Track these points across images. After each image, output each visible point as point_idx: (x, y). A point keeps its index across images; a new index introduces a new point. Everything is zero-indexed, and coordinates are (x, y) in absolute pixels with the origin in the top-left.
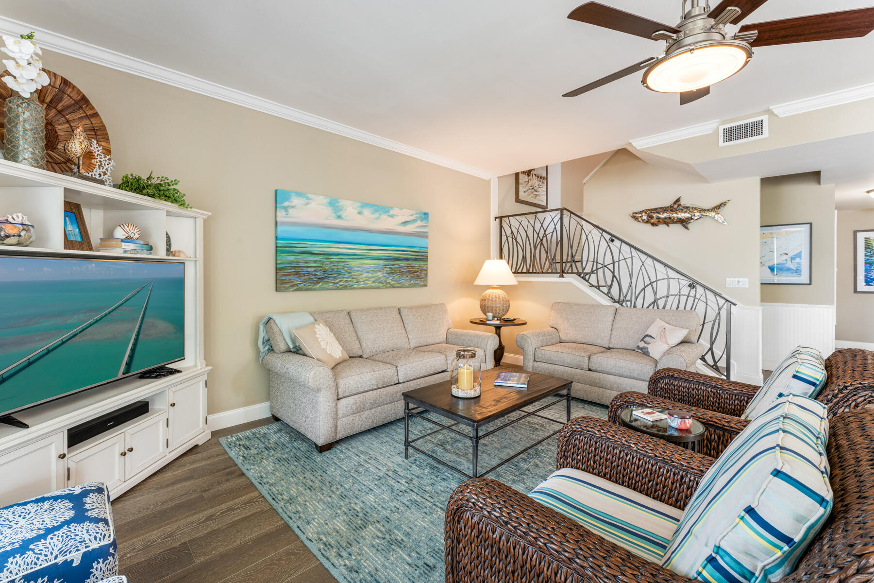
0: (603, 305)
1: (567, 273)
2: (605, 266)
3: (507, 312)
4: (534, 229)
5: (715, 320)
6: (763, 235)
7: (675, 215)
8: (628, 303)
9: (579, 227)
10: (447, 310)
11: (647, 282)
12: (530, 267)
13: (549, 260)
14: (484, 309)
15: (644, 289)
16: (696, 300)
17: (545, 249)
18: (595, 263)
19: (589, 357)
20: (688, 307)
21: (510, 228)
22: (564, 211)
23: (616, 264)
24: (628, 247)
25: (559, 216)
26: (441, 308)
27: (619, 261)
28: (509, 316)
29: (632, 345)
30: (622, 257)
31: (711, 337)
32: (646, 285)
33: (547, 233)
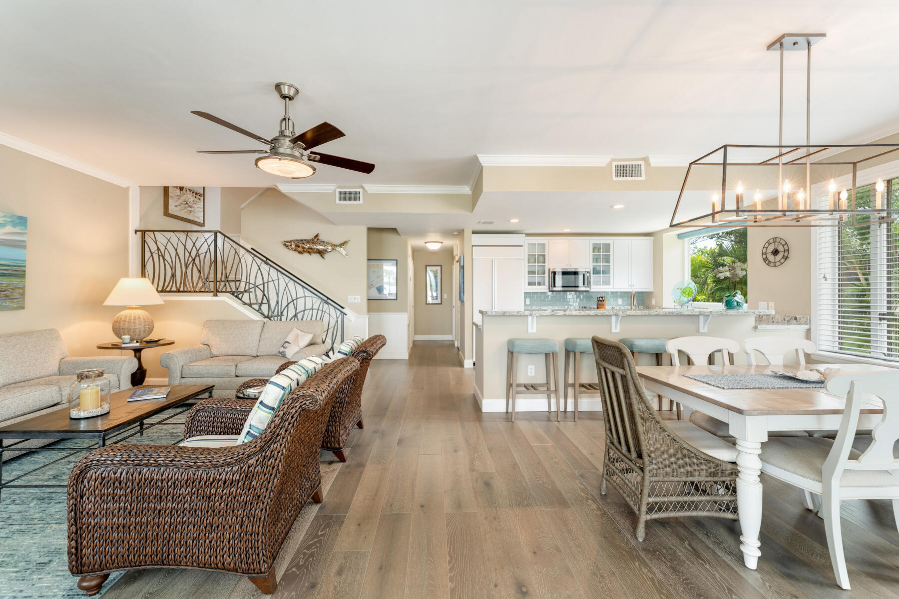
0: (254, 320)
1: (222, 292)
2: (257, 286)
3: (150, 333)
4: (185, 248)
5: (335, 326)
6: (369, 267)
7: (315, 247)
8: (276, 318)
9: (233, 251)
10: (59, 336)
11: (290, 300)
12: (180, 286)
13: (202, 280)
14: (118, 332)
15: (287, 306)
16: (323, 313)
17: (198, 269)
18: (248, 284)
19: (236, 366)
20: (318, 318)
21: (156, 243)
22: (218, 234)
23: (266, 285)
24: (276, 271)
25: (213, 238)
26: (51, 335)
27: (268, 282)
28: (153, 336)
29: (275, 351)
30: (270, 279)
31: (332, 338)
32: (289, 302)
33: (200, 252)
